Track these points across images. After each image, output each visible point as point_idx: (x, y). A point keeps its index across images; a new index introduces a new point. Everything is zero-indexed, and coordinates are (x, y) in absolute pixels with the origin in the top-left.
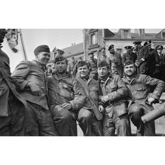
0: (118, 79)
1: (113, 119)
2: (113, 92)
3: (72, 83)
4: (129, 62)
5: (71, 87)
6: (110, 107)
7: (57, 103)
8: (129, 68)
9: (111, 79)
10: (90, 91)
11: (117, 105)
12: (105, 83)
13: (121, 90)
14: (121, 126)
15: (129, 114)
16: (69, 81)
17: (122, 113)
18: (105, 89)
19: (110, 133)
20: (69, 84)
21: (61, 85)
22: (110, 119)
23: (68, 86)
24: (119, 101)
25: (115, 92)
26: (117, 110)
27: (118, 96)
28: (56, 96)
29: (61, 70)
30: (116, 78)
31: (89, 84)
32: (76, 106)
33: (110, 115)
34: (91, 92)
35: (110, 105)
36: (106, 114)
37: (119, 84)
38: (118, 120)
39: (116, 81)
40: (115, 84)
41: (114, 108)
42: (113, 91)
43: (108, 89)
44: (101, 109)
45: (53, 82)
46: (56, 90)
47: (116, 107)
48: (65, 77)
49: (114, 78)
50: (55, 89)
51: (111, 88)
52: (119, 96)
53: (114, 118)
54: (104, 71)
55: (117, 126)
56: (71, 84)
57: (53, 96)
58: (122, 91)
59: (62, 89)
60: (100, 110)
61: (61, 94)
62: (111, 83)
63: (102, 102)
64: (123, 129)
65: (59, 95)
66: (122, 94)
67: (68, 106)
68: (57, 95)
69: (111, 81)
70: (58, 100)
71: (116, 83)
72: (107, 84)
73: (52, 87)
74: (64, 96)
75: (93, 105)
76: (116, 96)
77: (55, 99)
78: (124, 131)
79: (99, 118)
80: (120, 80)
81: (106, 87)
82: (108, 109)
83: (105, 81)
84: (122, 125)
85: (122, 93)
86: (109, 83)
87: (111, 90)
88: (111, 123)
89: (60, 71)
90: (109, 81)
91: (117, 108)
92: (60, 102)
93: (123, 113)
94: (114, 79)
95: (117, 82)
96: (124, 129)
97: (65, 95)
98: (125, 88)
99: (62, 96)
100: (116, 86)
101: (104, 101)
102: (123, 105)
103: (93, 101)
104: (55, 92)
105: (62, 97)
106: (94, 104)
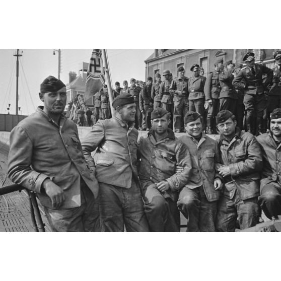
0: (250, 142)
1: (234, 201)
2: (239, 163)
3: (175, 149)
4: (277, 114)
5: (173, 154)
6: (232, 183)
7: (151, 178)
8: (276, 123)
9: (238, 140)
10: (201, 158)
11: (243, 182)
12: (229, 146)
13: (251, 161)
14: (246, 213)
15: (259, 199)
16: (171, 146)
17: (248, 197)
18: (228, 156)
19: (228, 221)
20: (170, 151)
21: (159, 153)
22: (231, 201)
23: (168, 154)
24: (247, 177)
25: (242, 163)
26: (242, 190)
27: (245, 170)
28: (150, 168)
29: (160, 130)
30: (246, 140)
31: (200, 147)
32: (176, 184)
33: (231, 195)
34: (202, 161)
35: (231, 180)
36: (225, 192)
37: (251, 151)
38: (241, 204)
39: (246, 145)
40: (244, 150)
41: (238, 186)
42: (238, 161)
43: (232, 156)
44: (217, 185)
45: (149, 146)
46: (151, 160)
47: (241, 185)
48: (164, 140)
49: (244, 139)
50: (149, 158)
51: (237, 156)
52: (247, 170)
53: (236, 200)
54: (229, 127)
55: (239, 212)
56: (173, 150)
57: (147, 168)
58: (253, 164)
59: (160, 158)
60: (215, 187)
61: (157, 167)
62: (237, 146)
63: (220, 175)
64: (247, 219)
65: (154, 166)
66: (253, 168)
67: (164, 186)
68: (152, 167)
69: (239, 144)
70: (153, 174)
71: (246, 148)
72: (230, 148)
73: (146, 154)
74: (161, 169)
75: (204, 180)
76: (243, 170)
77: (149, 173)
78: (249, 222)
79: (212, 199)
80: (252, 144)
81: (230, 152)
82: (229, 186)
83: (229, 142)
84: (248, 212)
85: (253, 166)
86: (235, 146)
87: (236, 159)
88: (230, 207)
89: (159, 132)
90: (235, 144)
91: (241, 187)
92: (155, 178)
93: (251, 197)
94: (244, 141)
95: (248, 146)
96: (249, 219)
97: (163, 167)
98: (258, 158)
99: (159, 169)
100: (245, 154)
101: (224, 175)
102: (252, 184)
103: (204, 173)
104: (149, 163)
105: (158, 171)
106: (205, 178)
